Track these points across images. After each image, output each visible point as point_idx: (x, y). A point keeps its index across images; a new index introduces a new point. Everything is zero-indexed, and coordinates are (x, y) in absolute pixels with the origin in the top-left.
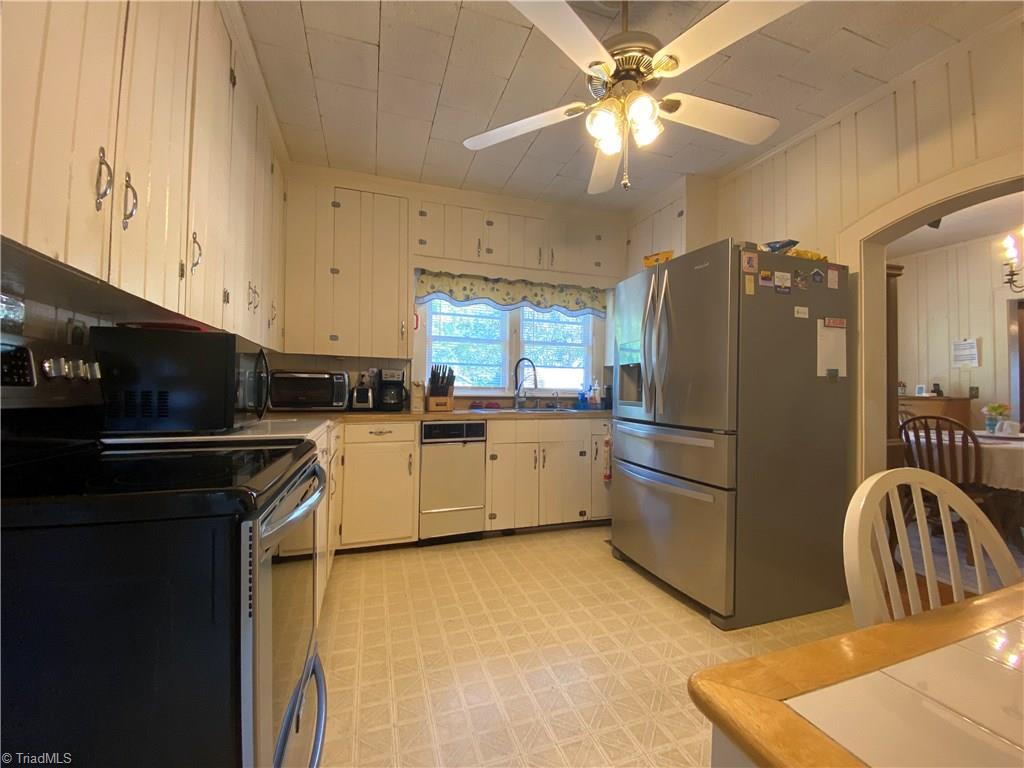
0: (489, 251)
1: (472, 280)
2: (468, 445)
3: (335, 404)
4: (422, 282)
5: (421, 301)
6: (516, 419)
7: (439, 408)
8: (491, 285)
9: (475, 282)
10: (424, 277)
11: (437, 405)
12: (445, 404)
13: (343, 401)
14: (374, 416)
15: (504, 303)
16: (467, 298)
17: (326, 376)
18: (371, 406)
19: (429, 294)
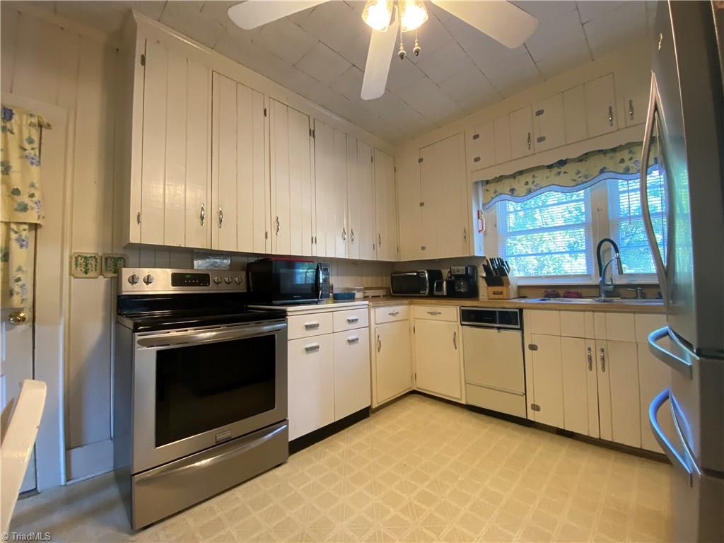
0: (541, 139)
1: (532, 174)
2: (503, 332)
3: (421, 292)
4: (487, 190)
5: (487, 207)
6: (560, 310)
7: (496, 296)
8: (556, 170)
9: (537, 173)
10: (488, 187)
11: (494, 294)
12: (501, 293)
13: (425, 290)
14: (429, 301)
15: (574, 183)
16: (529, 191)
17: (415, 274)
18: (445, 294)
19: (493, 198)
